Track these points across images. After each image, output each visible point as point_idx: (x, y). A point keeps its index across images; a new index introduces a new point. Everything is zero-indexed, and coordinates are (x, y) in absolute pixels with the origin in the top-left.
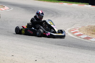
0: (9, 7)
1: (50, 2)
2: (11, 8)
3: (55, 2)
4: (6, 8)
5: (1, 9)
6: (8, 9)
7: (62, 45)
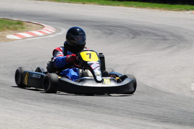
0: (56, 28)
1: (169, 10)
2: (62, 29)
3: (181, 10)
4: (49, 29)
5: (33, 32)
6: (53, 33)
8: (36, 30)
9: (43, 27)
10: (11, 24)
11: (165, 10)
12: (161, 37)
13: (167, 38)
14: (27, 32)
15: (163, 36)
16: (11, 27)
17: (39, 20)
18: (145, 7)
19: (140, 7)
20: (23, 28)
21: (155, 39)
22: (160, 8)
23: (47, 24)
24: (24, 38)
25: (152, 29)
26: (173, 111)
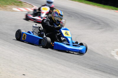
3: (109, 9)
7: (100, 71)
8: (29, 8)
9: (33, 7)
10: (16, 2)
11: (100, 7)
12: (97, 23)
13: (100, 23)
14: (24, 8)
15: (98, 22)
16: (15, 4)
17: (31, 2)
18: (89, 4)
19: (87, 4)
20: (22, 5)
21: (93, 23)
22: (98, 6)
23: (35, 5)
24: (22, 11)
25: (92, 17)
26: (100, 64)
